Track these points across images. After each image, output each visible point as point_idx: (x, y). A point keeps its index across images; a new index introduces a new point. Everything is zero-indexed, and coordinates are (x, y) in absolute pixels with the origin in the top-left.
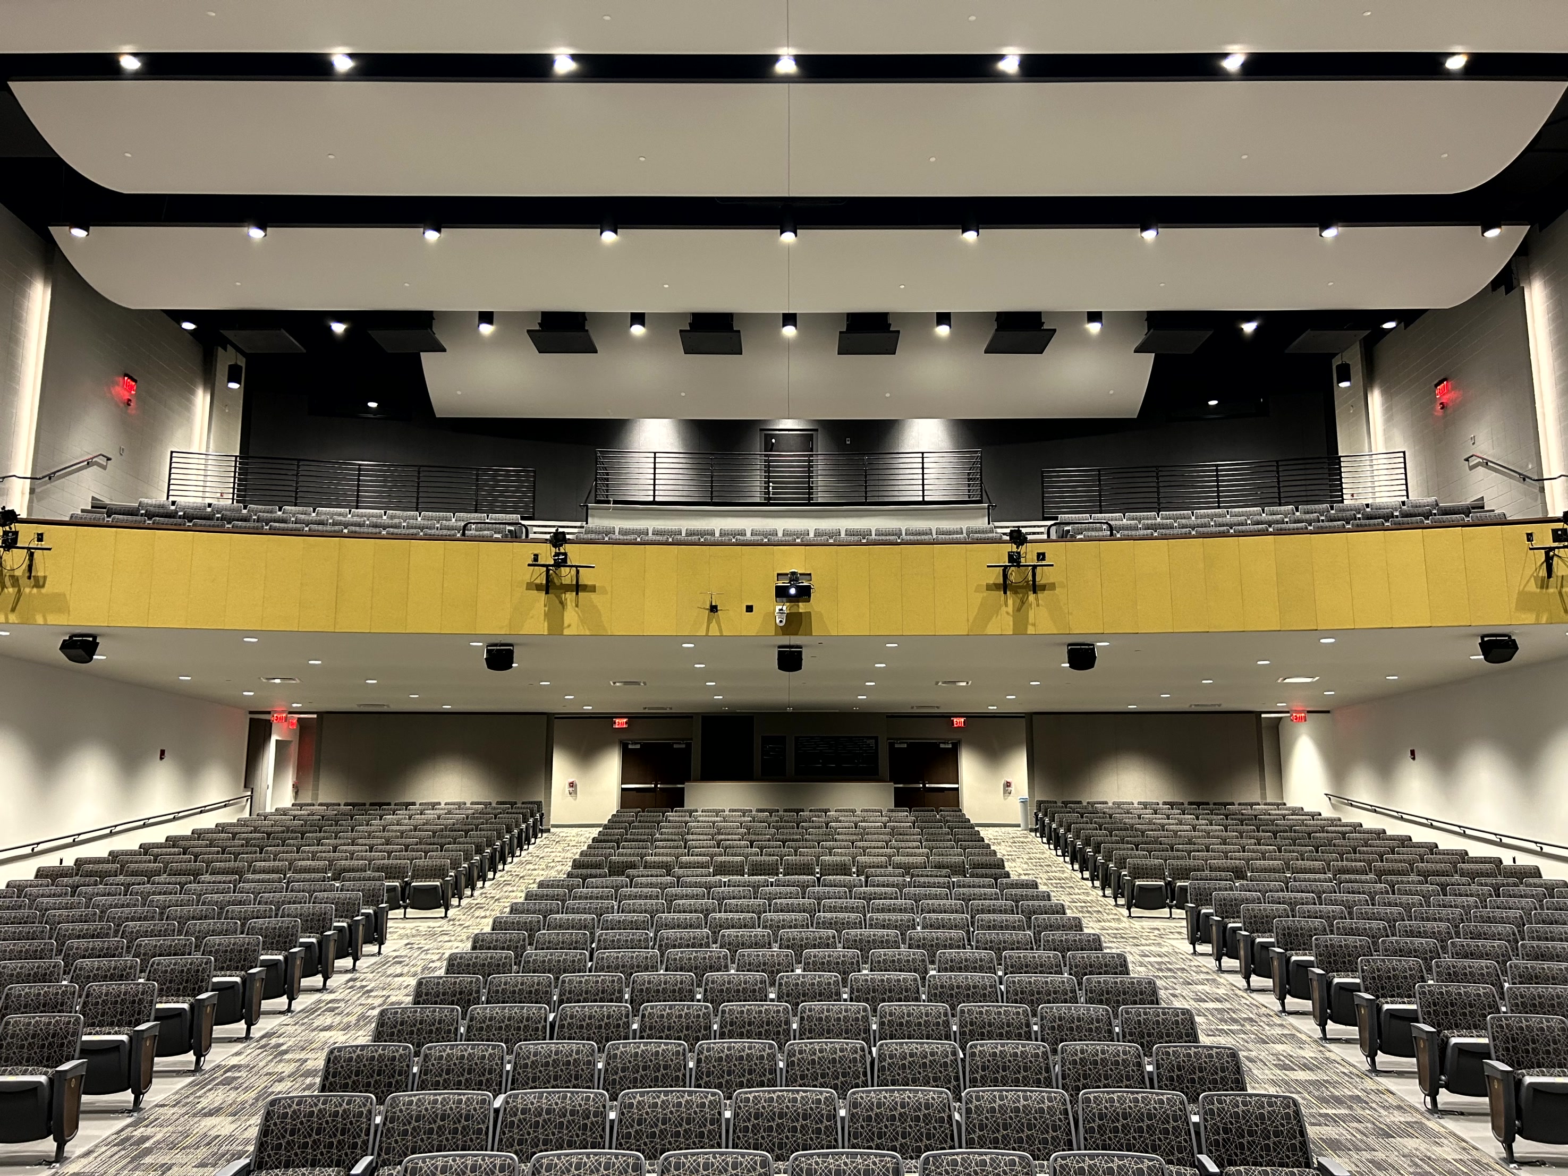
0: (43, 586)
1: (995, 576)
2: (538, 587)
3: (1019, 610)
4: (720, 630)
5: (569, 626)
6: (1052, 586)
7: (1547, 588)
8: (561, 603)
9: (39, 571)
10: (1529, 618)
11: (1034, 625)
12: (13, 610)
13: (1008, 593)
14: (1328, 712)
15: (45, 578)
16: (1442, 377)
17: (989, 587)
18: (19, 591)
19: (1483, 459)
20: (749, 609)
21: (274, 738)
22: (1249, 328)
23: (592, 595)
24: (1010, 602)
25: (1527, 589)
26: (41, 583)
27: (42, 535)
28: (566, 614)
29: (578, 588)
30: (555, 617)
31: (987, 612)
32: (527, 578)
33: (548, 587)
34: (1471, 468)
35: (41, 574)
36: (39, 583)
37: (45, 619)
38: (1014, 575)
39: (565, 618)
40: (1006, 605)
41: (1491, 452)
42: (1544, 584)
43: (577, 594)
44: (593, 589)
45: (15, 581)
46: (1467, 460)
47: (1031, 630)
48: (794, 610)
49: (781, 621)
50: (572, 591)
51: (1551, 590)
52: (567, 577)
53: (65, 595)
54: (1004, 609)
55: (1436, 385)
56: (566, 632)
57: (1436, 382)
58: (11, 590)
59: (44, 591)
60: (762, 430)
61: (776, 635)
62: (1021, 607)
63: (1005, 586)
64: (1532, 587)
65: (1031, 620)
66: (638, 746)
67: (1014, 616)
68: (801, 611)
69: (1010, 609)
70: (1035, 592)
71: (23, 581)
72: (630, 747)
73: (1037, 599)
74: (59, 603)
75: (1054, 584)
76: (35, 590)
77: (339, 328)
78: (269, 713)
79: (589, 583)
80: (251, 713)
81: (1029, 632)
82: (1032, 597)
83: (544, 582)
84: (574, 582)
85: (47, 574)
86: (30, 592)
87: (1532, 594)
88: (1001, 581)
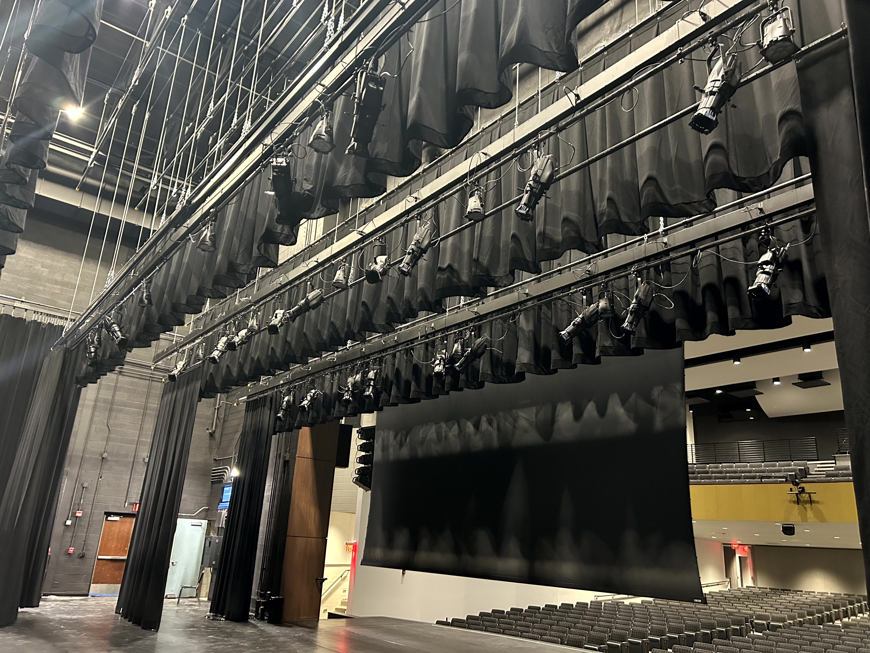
2: (794, 502)
5: (810, 518)
8: (805, 508)
21: (737, 556)
23: (818, 505)
28: (807, 513)
30: (803, 514)
33: (798, 502)
43: (811, 504)
44: (818, 502)
52: (805, 497)
77: (719, 392)
78: (731, 544)
79: (816, 500)
80: (723, 544)
83: (796, 500)
84: (809, 500)
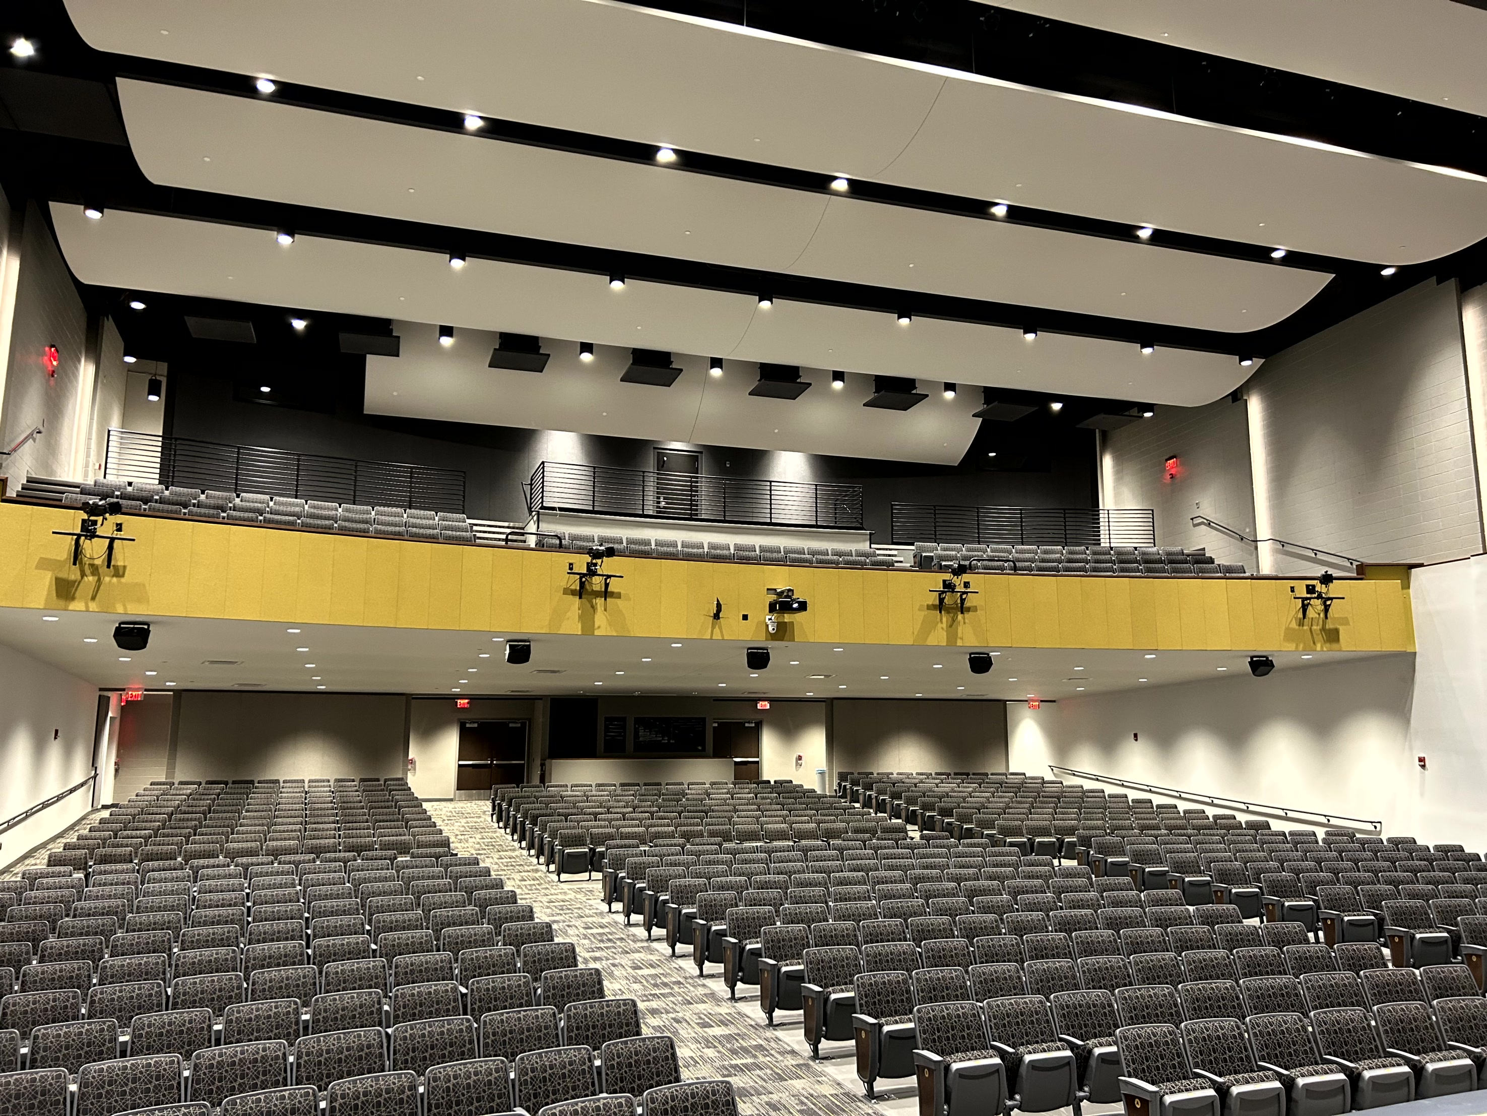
0: (123, 576)
1: (933, 599)
2: (573, 593)
3: (951, 626)
4: (722, 636)
5: (599, 627)
6: (975, 609)
7: (1303, 626)
8: (593, 607)
9: (119, 559)
10: (1291, 647)
11: (961, 639)
12: (93, 598)
13: (943, 612)
14: (1054, 701)
15: (125, 567)
16: (1172, 454)
17: (929, 607)
18: (99, 579)
19: (1207, 520)
20: (745, 617)
22: (1057, 406)
23: (618, 601)
24: (944, 619)
25: (1290, 626)
26: (121, 573)
27: (121, 525)
28: (596, 617)
29: (606, 594)
30: (587, 619)
31: (927, 628)
32: (564, 584)
33: (582, 592)
34: (1195, 525)
35: (120, 563)
36: (119, 573)
37: (125, 608)
38: (948, 599)
39: (596, 620)
40: (941, 622)
41: (1214, 515)
42: (1301, 624)
43: (605, 599)
44: (618, 596)
45: (95, 569)
46: (1192, 519)
47: (959, 643)
48: (780, 620)
49: (773, 629)
50: (601, 597)
51: (1305, 628)
52: (597, 585)
53: (144, 585)
54: (940, 625)
55: (1167, 460)
56: (597, 633)
57: (1167, 457)
58: (91, 578)
59: (123, 580)
60: (655, 448)
61: (766, 640)
62: (952, 623)
63: (941, 606)
64: (1294, 625)
65: (960, 635)
66: (476, 725)
67: (947, 631)
68: (786, 620)
69: (944, 626)
70: (962, 613)
71: (103, 570)
72: (468, 725)
73: (964, 619)
74: (139, 593)
75: (976, 607)
76: (115, 580)
77: (299, 325)
79: (616, 590)
81: (958, 644)
82: (960, 616)
83: (578, 588)
84: (603, 589)
85: (126, 564)
86: (110, 581)
87: (1294, 629)
88: (937, 602)
